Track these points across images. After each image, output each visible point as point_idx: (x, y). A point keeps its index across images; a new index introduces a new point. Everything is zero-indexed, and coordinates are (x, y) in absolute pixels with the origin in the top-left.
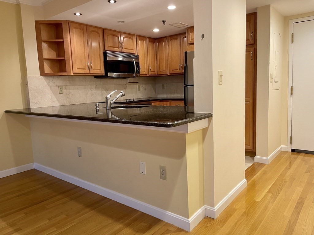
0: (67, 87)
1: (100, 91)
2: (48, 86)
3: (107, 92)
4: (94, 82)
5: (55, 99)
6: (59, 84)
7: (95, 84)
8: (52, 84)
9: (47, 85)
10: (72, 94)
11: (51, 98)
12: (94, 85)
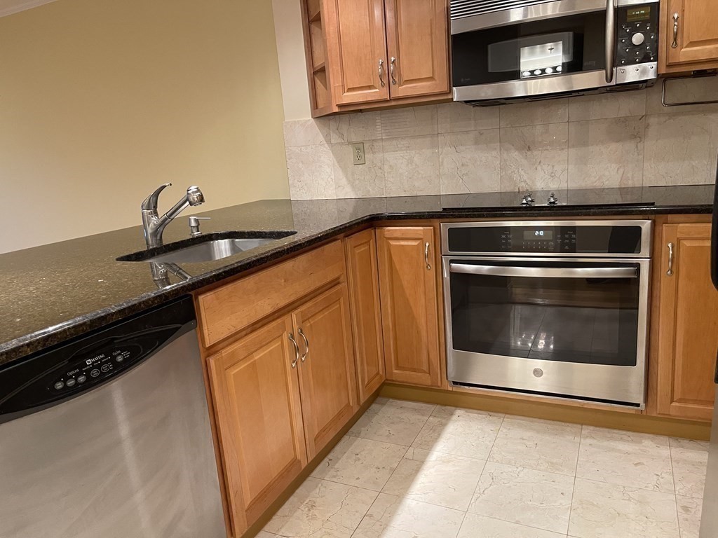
0: (375, 144)
1: (494, 153)
2: (326, 145)
3: (526, 158)
4: (473, 122)
5: (344, 179)
6: (354, 138)
7: (473, 129)
8: (335, 139)
9: (325, 142)
10: (390, 166)
11: (333, 177)
12: (467, 132)
